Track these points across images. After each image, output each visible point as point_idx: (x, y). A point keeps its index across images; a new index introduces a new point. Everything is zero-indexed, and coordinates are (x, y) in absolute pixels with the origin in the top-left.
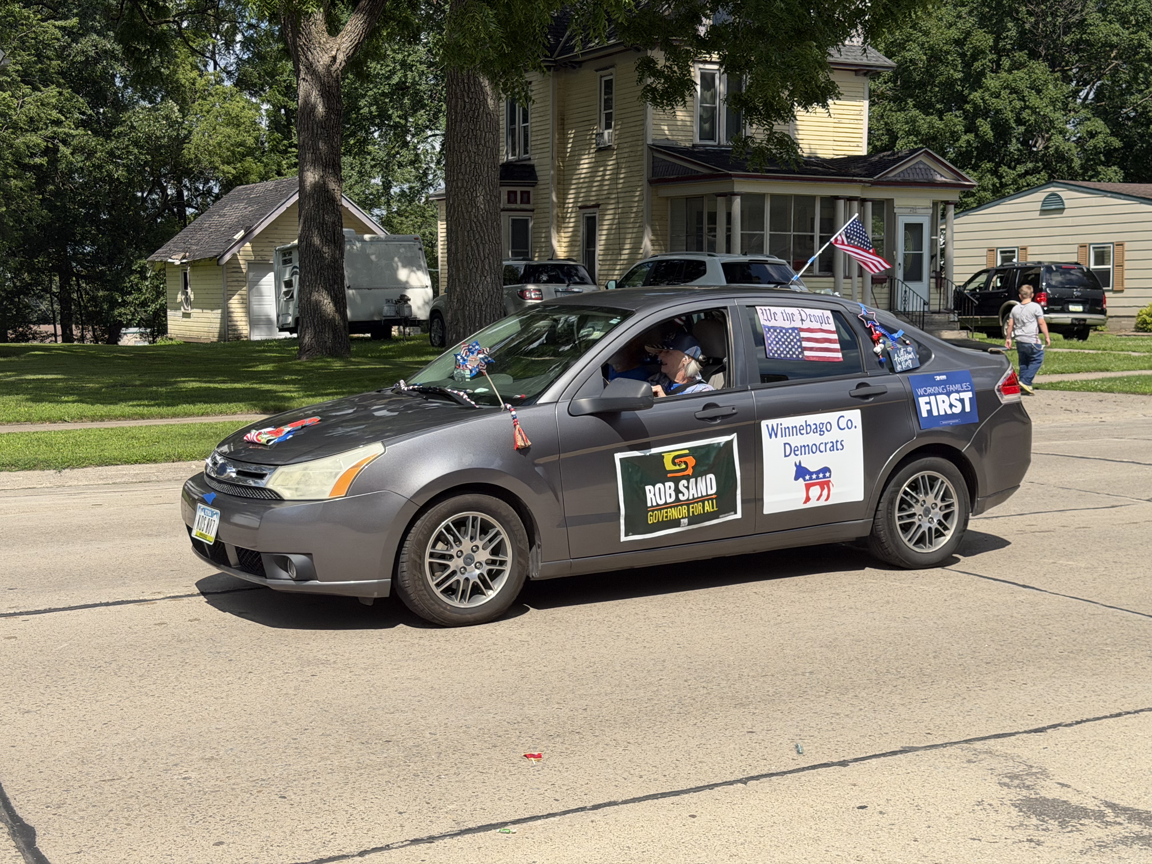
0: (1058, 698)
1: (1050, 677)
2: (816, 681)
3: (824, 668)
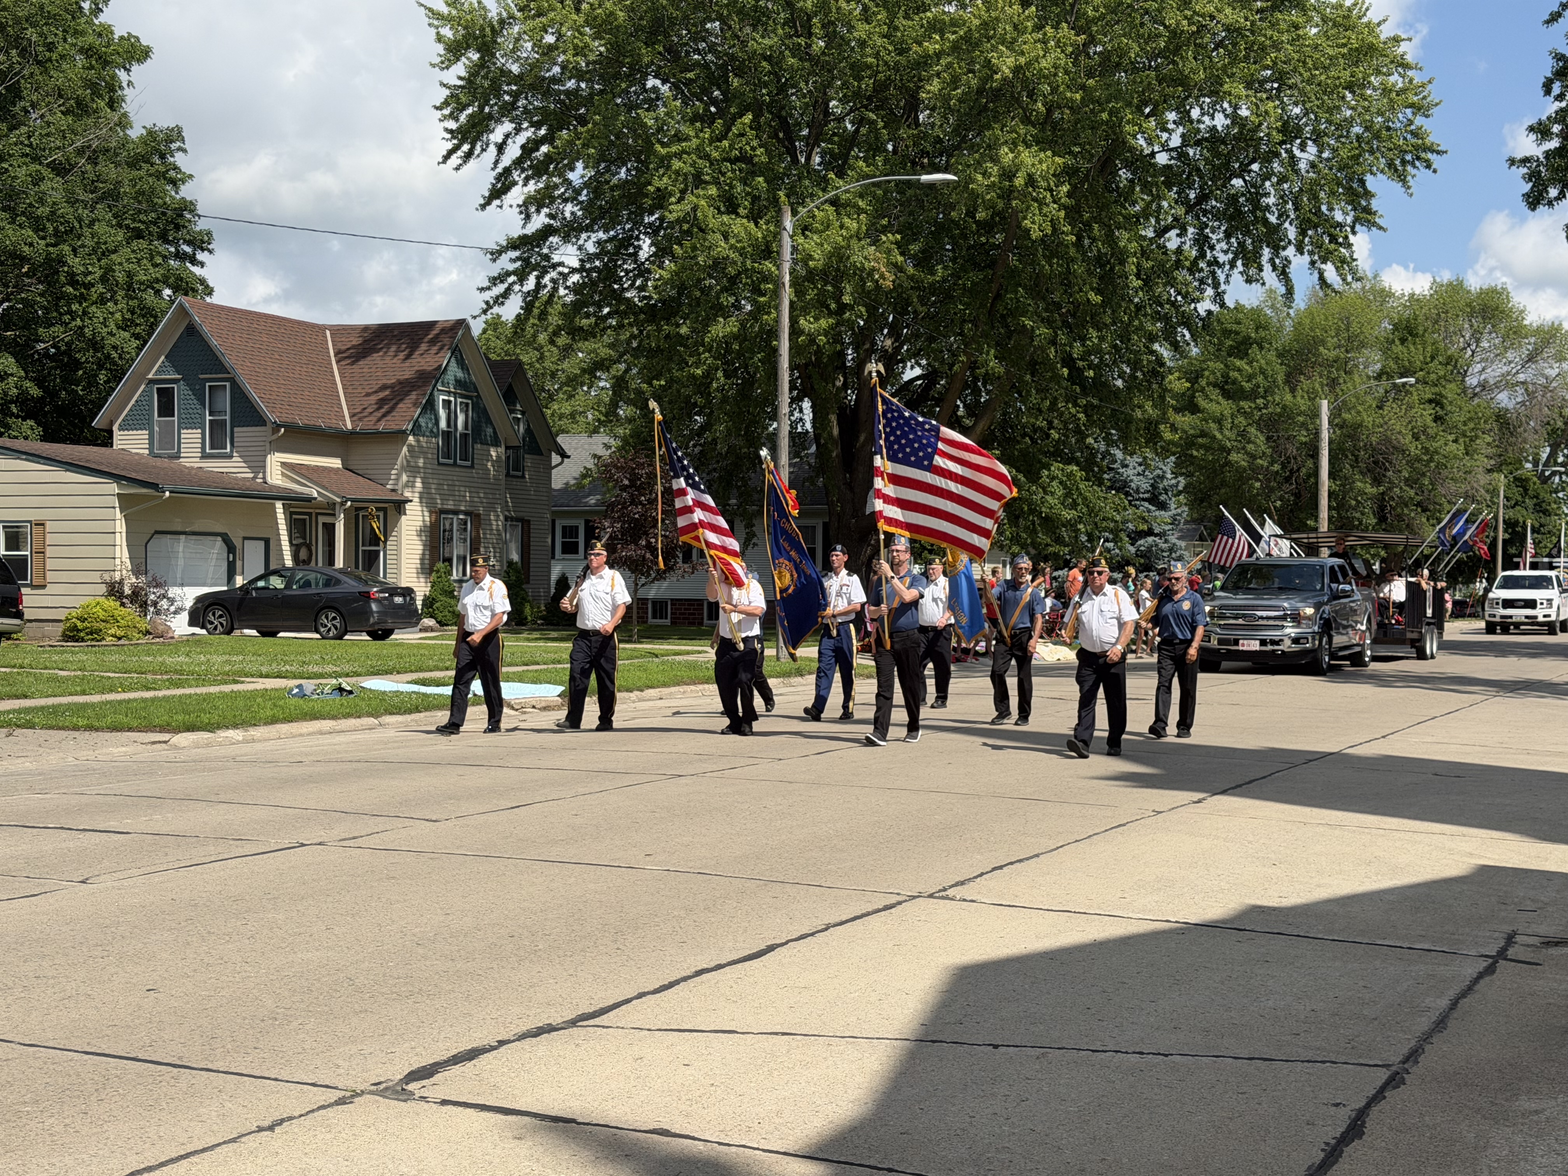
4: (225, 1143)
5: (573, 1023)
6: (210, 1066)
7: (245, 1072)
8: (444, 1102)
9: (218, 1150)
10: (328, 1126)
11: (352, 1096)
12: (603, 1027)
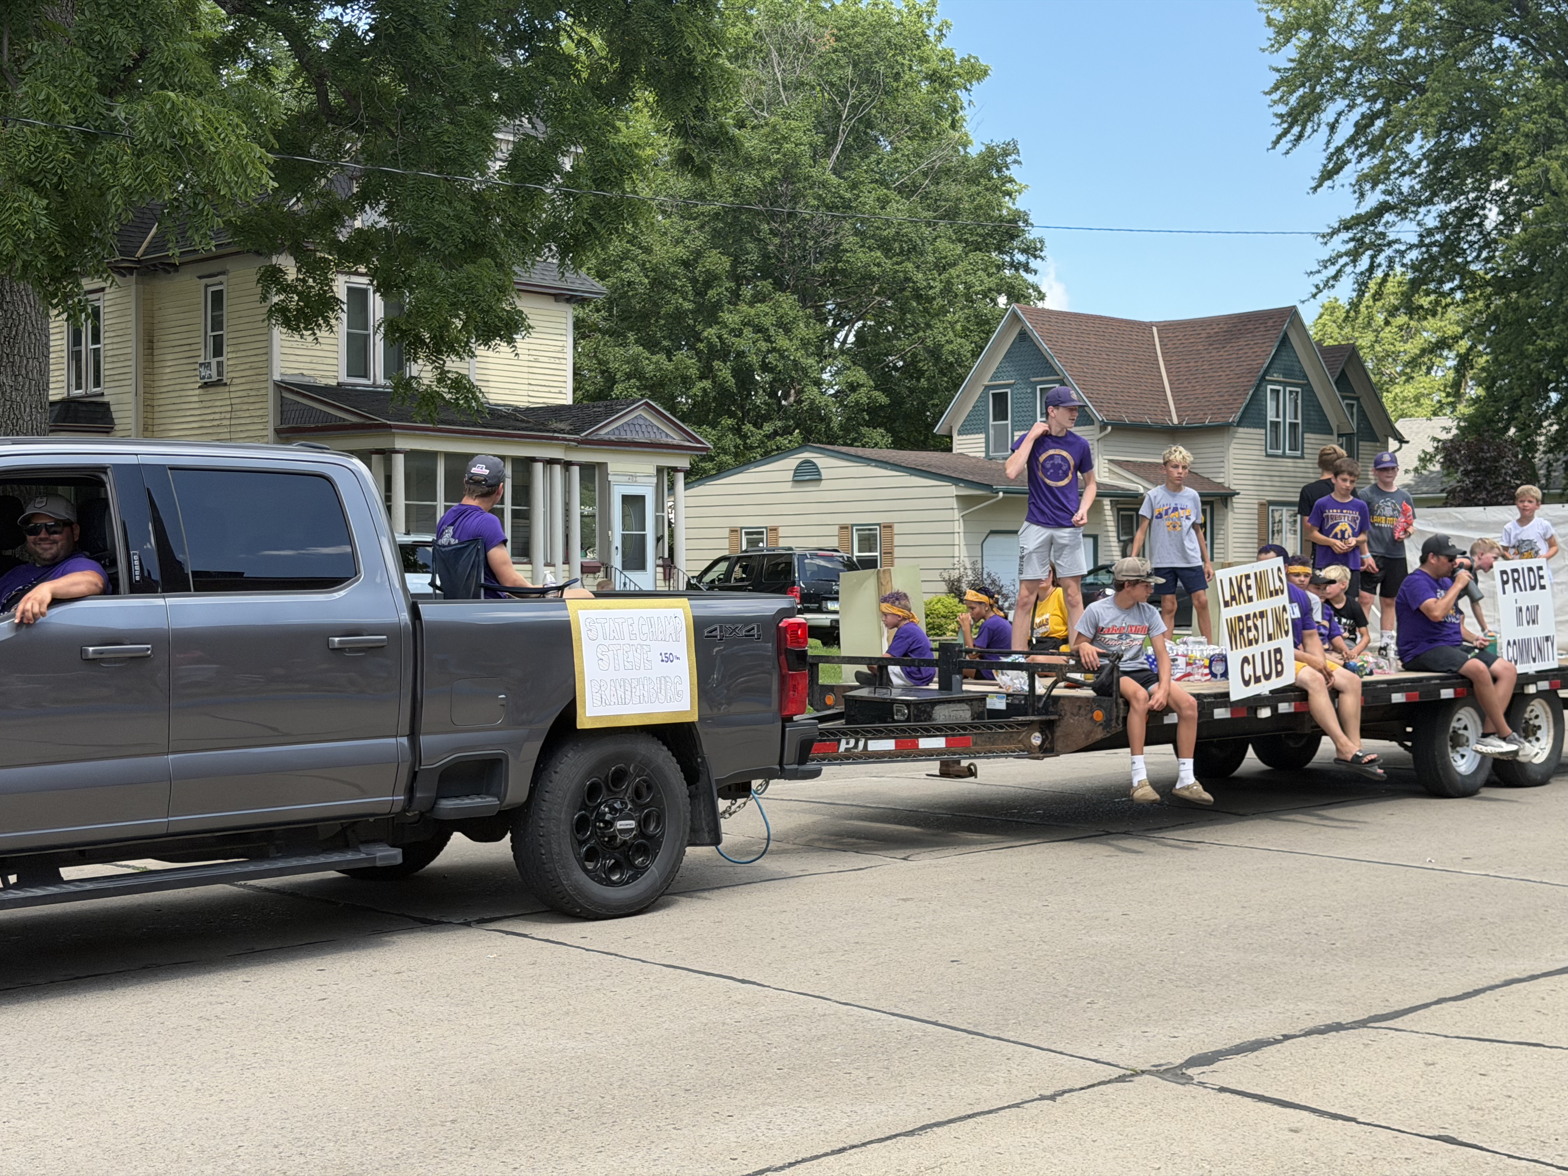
0: (770, 1133)
1: (763, 1104)
2: (459, 1133)
3: (473, 1113)
4: (1009, 1107)
5: (1362, 1024)
6: (1001, 1036)
7: (1033, 1044)
8: (1222, 1090)
9: (1002, 1113)
10: (1106, 1101)
11: (1132, 1075)
12: (1396, 1030)
